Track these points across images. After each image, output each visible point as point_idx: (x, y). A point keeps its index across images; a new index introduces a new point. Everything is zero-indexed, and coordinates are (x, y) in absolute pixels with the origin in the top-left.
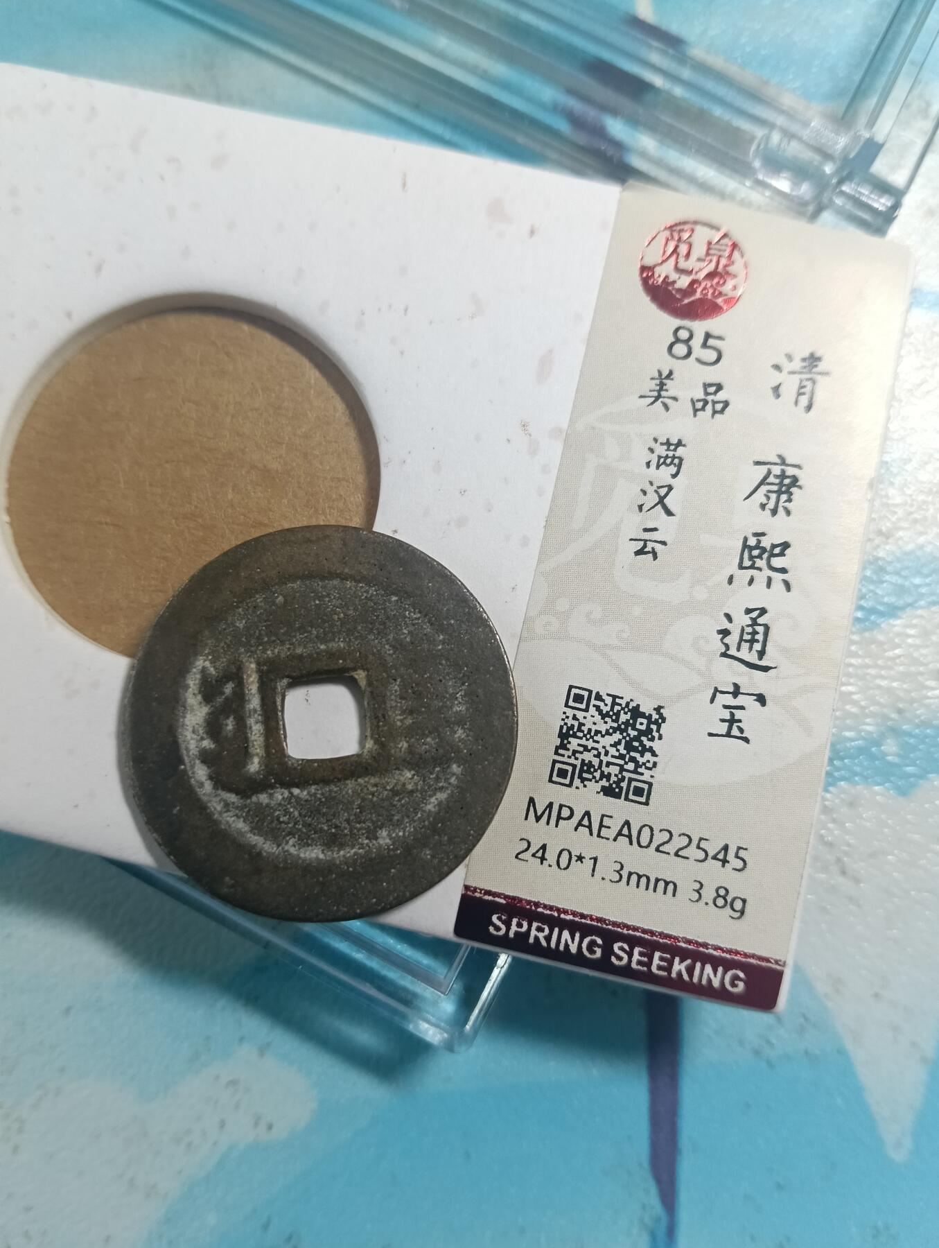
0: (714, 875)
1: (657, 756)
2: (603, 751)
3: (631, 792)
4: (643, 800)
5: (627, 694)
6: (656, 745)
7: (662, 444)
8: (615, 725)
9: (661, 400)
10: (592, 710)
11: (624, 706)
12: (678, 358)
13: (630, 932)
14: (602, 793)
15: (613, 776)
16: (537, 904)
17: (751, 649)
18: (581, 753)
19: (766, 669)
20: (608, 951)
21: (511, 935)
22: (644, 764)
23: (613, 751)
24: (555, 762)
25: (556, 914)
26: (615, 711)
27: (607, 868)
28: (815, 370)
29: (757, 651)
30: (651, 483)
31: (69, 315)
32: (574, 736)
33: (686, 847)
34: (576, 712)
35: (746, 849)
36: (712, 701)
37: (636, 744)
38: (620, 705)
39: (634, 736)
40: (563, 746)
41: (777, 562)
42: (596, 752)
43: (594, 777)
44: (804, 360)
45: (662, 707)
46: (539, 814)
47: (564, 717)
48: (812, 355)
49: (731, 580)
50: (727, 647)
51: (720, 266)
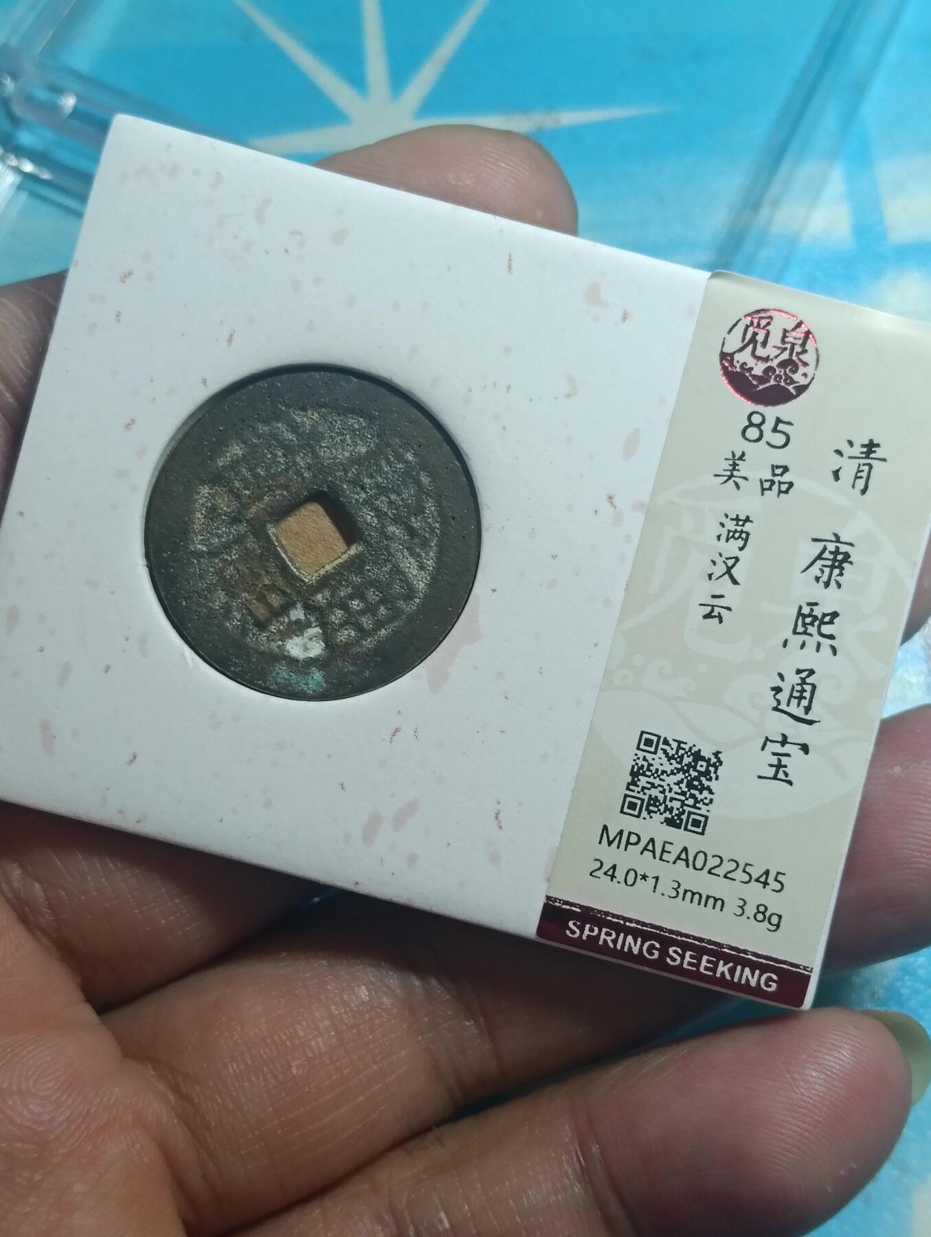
0: (756, 894)
1: (713, 794)
2: (667, 788)
3: (690, 824)
4: (700, 830)
5: (690, 740)
6: (713, 784)
7: (732, 519)
8: (679, 766)
9: (733, 479)
10: (660, 753)
11: (687, 750)
12: (750, 441)
13: (684, 939)
14: (665, 824)
15: (675, 809)
16: (607, 914)
17: (799, 705)
18: (649, 789)
19: (811, 722)
20: (664, 953)
21: (584, 938)
22: (702, 800)
23: (676, 788)
24: (626, 796)
25: (622, 922)
26: (680, 754)
27: (666, 886)
28: (872, 456)
29: (804, 707)
30: (721, 555)
31: (204, 382)
32: (644, 774)
33: (734, 871)
34: (646, 754)
35: (784, 874)
36: (763, 748)
37: (696, 783)
38: (684, 749)
39: (695, 776)
40: (634, 783)
41: (826, 629)
42: (661, 789)
43: (659, 810)
44: (863, 446)
45: (720, 752)
46: (611, 839)
47: (636, 758)
48: (871, 441)
49: (785, 644)
50: (779, 702)
51: (794, 354)
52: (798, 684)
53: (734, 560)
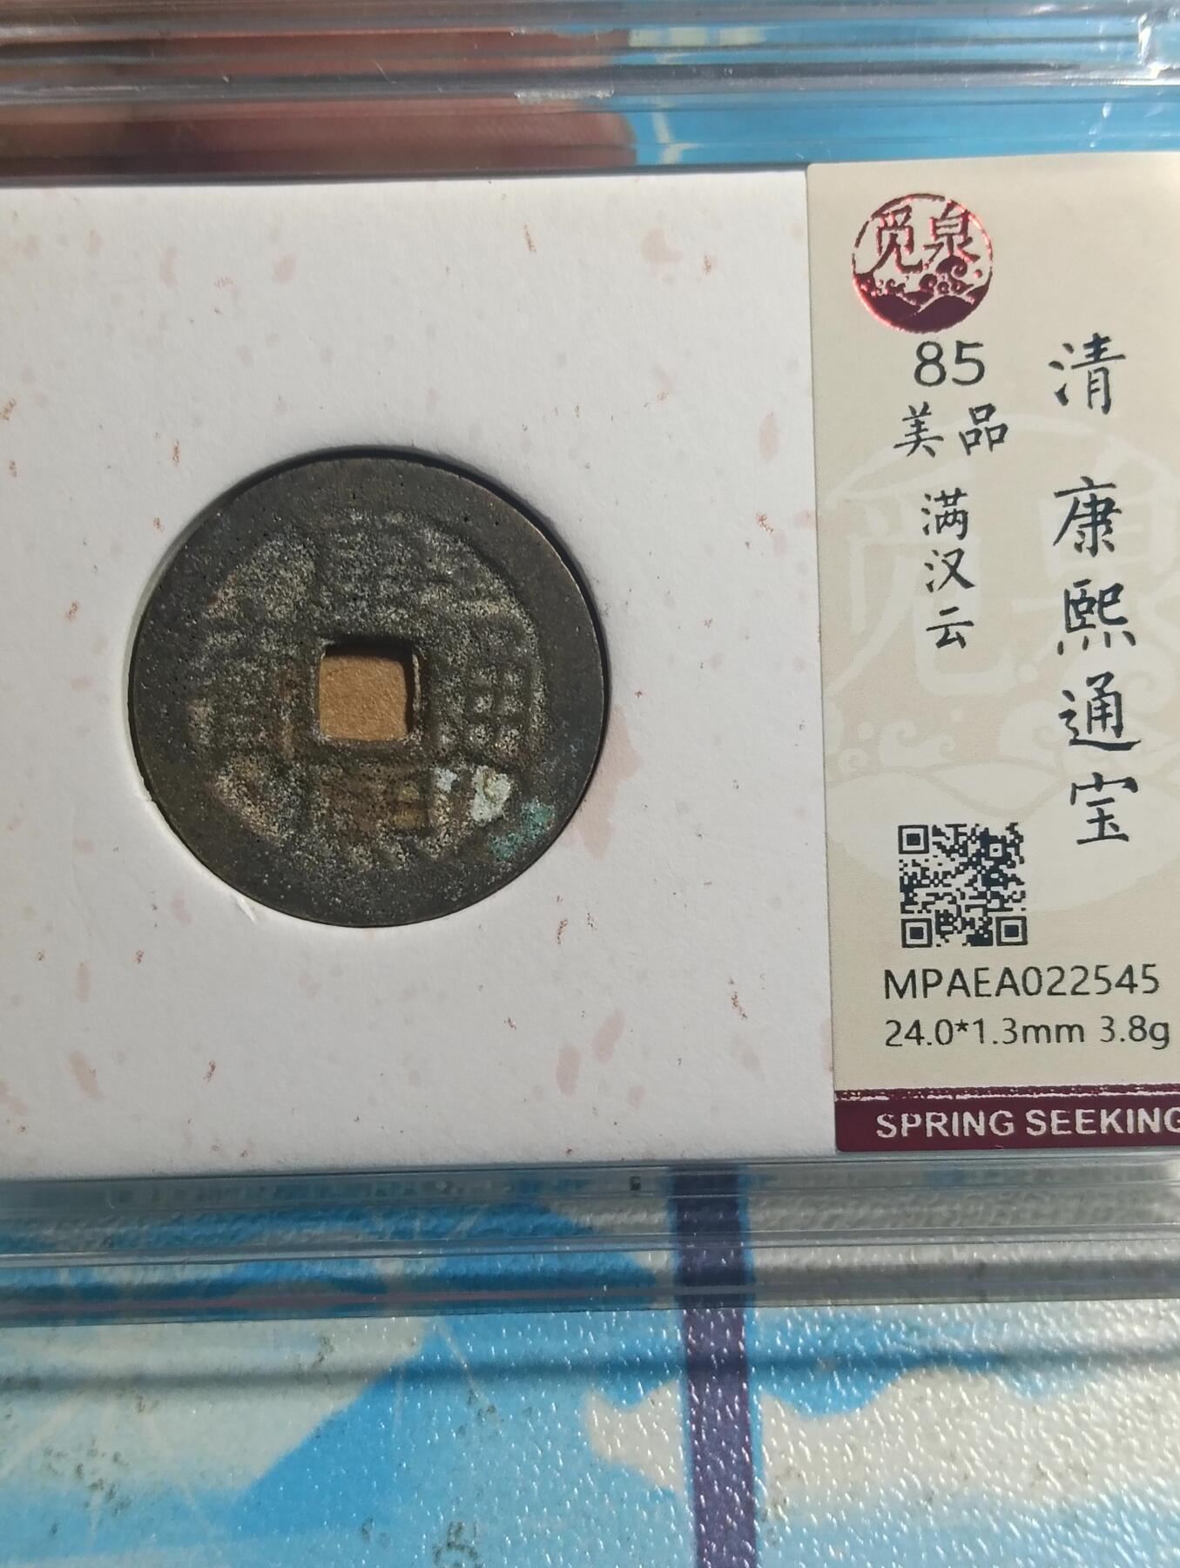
0: (1123, 1005)
1: (1023, 884)
2: (957, 895)
3: (1003, 934)
4: (1019, 939)
5: (970, 819)
6: (1019, 871)
7: (937, 500)
8: (965, 860)
9: (922, 443)
10: (933, 849)
11: (969, 834)
12: (930, 385)
13: (1042, 1095)
14: (969, 944)
15: (977, 920)
16: (926, 1092)
17: (1104, 727)
18: (933, 903)
19: (1128, 746)
20: (1021, 1123)
21: (905, 1134)
22: (1010, 897)
23: (969, 891)
24: (904, 922)
25: (950, 1097)
26: (961, 843)
27: (996, 1030)
28: (1103, 356)
29: (1112, 727)
30: (936, 553)
32: (920, 885)
33: (1082, 981)
34: (915, 856)
35: (1153, 966)
36: (1073, 801)
37: (995, 876)
38: (965, 834)
39: (991, 867)
40: (909, 901)
41: (1112, 612)
42: (950, 898)
43: (956, 928)
44: (1087, 346)
45: (1016, 824)
46: (901, 987)
47: (901, 865)
48: (1096, 335)
49: (1061, 649)
50: (1076, 731)
51: (955, 248)
52: (1094, 699)
53: (956, 555)
